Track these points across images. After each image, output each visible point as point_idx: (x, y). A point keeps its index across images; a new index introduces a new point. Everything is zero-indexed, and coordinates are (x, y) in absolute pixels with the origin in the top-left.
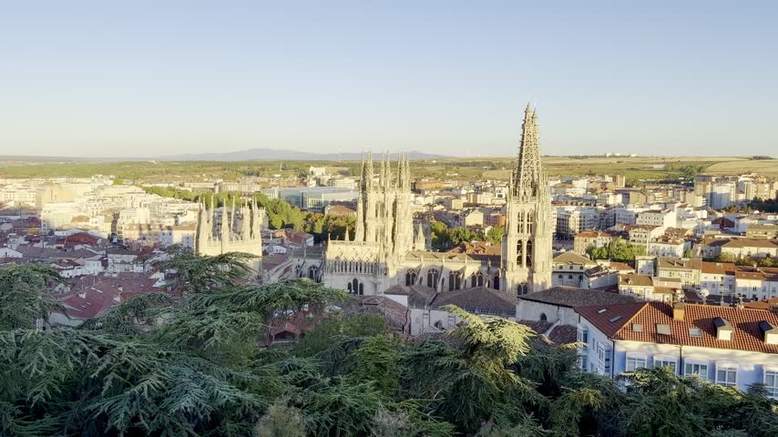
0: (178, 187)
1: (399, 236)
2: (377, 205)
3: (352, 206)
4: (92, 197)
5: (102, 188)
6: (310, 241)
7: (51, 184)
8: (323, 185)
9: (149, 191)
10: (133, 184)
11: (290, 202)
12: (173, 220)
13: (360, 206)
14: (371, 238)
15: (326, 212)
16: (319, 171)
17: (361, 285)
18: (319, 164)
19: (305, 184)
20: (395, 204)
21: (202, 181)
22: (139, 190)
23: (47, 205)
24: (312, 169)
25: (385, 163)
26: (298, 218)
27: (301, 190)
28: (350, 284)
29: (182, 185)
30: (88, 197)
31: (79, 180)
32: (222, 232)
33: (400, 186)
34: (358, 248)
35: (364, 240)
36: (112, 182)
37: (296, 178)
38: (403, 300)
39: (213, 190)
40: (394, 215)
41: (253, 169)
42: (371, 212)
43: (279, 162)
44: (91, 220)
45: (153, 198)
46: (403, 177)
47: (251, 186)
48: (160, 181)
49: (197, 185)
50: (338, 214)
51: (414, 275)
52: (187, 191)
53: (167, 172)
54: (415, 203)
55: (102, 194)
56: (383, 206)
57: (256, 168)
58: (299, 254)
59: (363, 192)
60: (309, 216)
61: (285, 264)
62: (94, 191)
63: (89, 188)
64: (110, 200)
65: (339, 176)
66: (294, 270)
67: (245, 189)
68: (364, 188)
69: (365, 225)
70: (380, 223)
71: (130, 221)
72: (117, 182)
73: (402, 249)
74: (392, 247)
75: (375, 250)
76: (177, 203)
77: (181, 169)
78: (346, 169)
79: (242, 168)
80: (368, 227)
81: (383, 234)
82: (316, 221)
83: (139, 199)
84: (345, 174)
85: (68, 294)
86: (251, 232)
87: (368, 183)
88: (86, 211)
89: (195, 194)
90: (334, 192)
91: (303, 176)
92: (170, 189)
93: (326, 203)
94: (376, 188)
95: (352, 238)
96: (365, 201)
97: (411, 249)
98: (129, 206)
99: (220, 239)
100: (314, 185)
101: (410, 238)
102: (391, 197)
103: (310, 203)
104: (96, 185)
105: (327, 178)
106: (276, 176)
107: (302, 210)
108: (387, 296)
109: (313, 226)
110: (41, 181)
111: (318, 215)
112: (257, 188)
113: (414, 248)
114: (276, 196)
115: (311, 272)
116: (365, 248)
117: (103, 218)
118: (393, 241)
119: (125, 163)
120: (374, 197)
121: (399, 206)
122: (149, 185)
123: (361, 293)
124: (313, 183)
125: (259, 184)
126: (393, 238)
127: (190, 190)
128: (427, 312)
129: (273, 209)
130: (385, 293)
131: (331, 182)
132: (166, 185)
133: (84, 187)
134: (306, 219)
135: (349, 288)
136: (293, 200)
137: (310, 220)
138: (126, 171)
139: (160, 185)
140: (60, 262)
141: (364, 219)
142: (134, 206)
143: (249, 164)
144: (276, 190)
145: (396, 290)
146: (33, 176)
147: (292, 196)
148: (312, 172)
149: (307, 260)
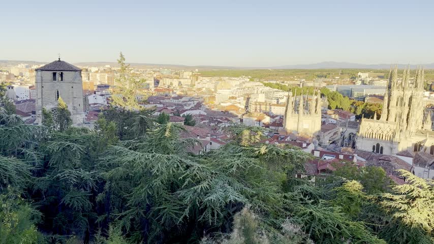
0: (281, 83)
1: (412, 119)
2: (398, 99)
3: (382, 98)
4: (239, 87)
5: (244, 83)
6: (353, 118)
7: (221, 80)
8: (366, 84)
9: (266, 85)
10: (259, 81)
11: (343, 94)
12: (276, 101)
13: (386, 98)
14: (392, 119)
15: (366, 101)
16: (364, 76)
17: (382, 148)
18: (364, 71)
19: (354, 83)
20: (411, 99)
21: (294, 80)
22: (261, 84)
23: (219, 90)
24: (359, 74)
25: (407, 71)
26: (346, 104)
27: (351, 86)
28: (374, 146)
29: (283, 83)
30: (237, 87)
31: (234, 78)
32: (299, 109)
33: (416, 86)
34: (382, 125)
35: (387, 120)
36: (249, 80)
37: (348, 79)
38: (409, 161)
39: (299, 85)
40: (409, 105)
41: (322, 74)
42: (393, 103)
43: (339, 70)
44: (238, 99)
45: (268, 88)
46: (419, 81)
47: (321, 84)
48: (272, 80)
49: (291, 82)
50: (373, 102)
51: (420, 146)
52: (285, 86)
53: (276, 75)
54: (429, 98)
55: (244, 86)
56: (402, 99)
57: (325, 73)
58: (343, 125)
59: (389, 90)
60: (354, 103)
61: (334, 130)
62: (241, 85)
63: (238, 83)
64: (247, 89)
65: (377, 79)
66: (339, 134)
67: (317, 85)
68: (389, 87)
69: (388, 111)
70: (399, 110)
71: (255, 100)
72: (251, 80)
73: (413, 128)
74: (406, 126)
75: (393, 127)
76: (280, 92)
77: (284, 73)
78: (382, 74)
79: (316, 73)
80: (390, 112)
81: (400, 117)
82: (359, 106)
83: (261, 89)
84: (381, 77)
85: (222, 135)
86: (316, 110)
87: (392, 84)
88: (236, 94)
89: (289, 87)
90: (372, 88)
91: (353, 78)
92: (277, 84)
93: (366, 96)
94: (398, 88)
95: (378, 118)
96: (390, 96)
97: (420, 128)
98: (256, 92)
99: (298, 113)
100: (360, 84)
101: (420, 121)
102: (408, 94)
103: (356, 94)
104: (241, 81)
105: (369, 79)
106: (336, 78)
107: (350, 99)
108: (398, 156)
109: (356, 109)
110: (217, 78)
111: (360, 102)
112: (324, 85)
113: (422, 128)
114: (335, 91)
115: (350, 136)
116: (387, 125)
117: (243, 98)
118: (407, 122)
119: (256, 70)
120: (396, 93)
121: (414, 100)
122: (266, 82)
123: (381, 153)
124: (359, 83)
125: (325, 82)
126: (407, 120)
127: (287, 85)
128: (427, 170)
129: (333, 97)
130: (397, 154)
131: (371, 82)
132: (275, 82)
133: (235, 82)
134: (352, 105)
135: (374, 149)
136: (346, 93)
137: (355, 105)
138: (257, 74)
139: (271, 82)
140: (222, 119)
141: (388, 107)
142: (259, 93)
143: (322, 71)
144: (336, 86)
145: (405, 153)
146: (214, 76)
147: (345, 90)
148: (360, 76)
149: (348, 129)
